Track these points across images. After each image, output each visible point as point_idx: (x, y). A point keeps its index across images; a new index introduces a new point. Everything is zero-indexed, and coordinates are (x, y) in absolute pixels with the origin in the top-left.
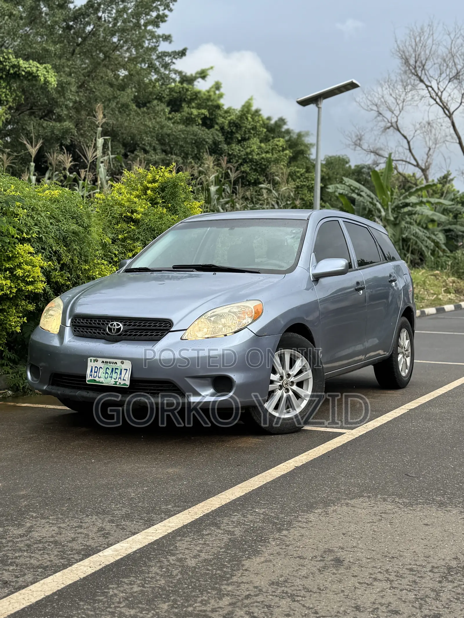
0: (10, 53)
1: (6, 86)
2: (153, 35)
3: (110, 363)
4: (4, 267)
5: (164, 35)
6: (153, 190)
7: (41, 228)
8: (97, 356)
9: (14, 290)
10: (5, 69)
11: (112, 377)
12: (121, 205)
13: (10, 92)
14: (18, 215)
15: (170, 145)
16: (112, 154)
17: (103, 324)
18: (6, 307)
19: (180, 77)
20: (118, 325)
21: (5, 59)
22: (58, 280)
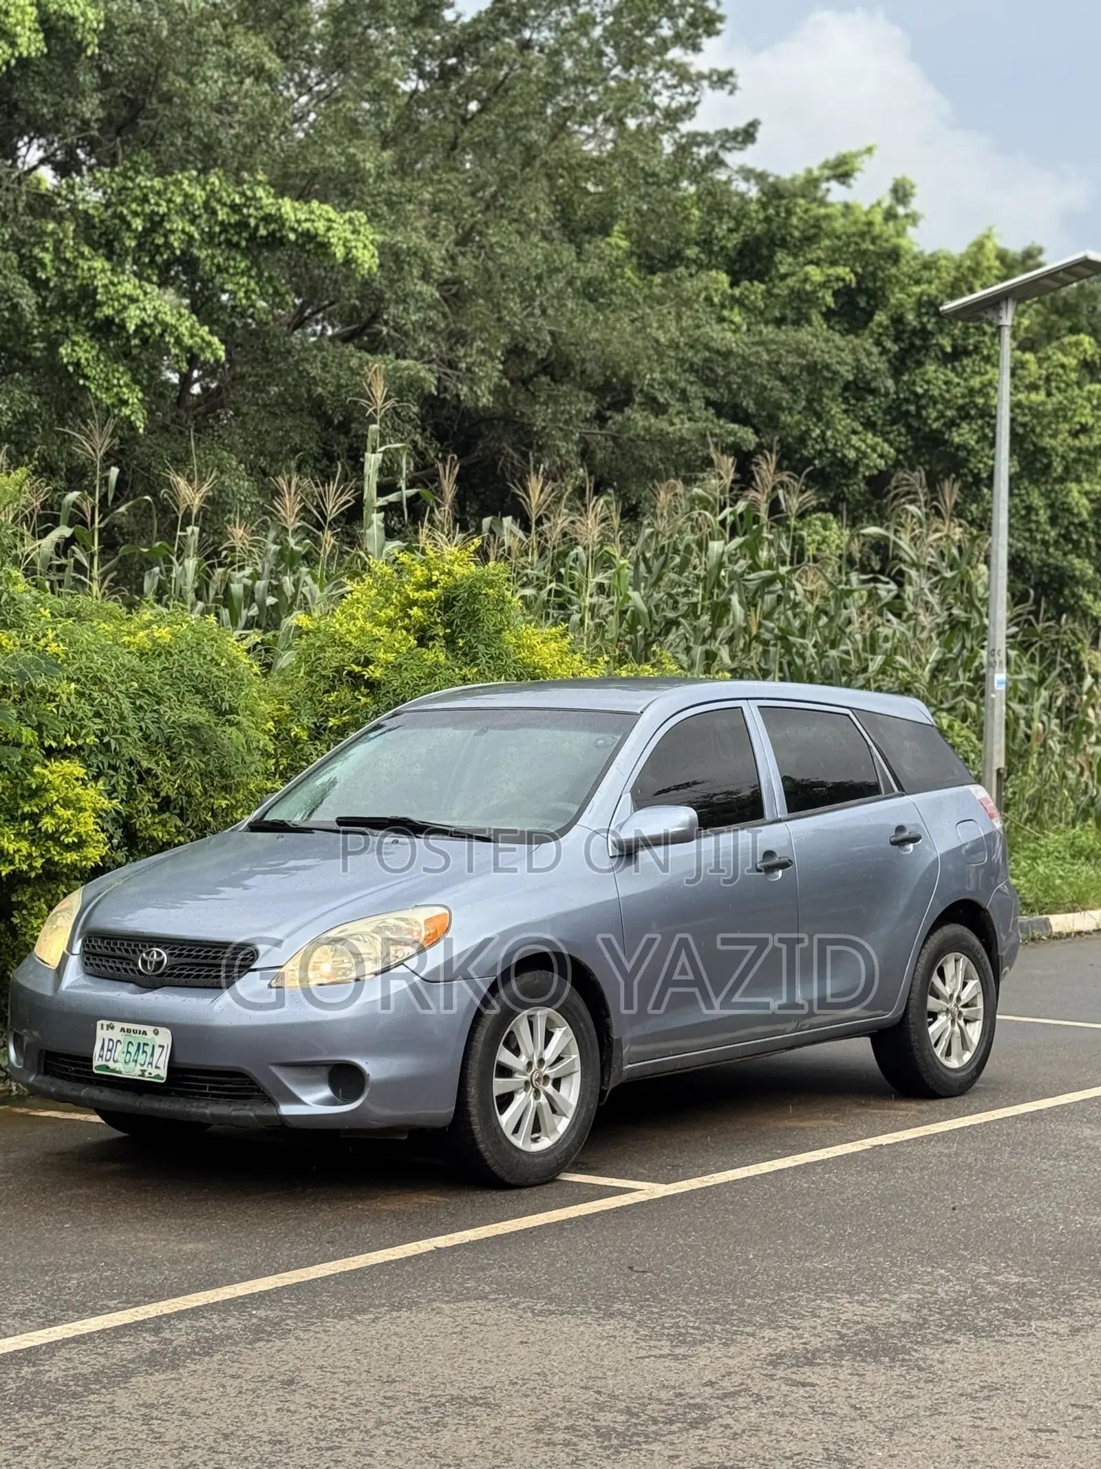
0: (259, 183)
1: (249, 269)
2: (683, 74)
3: (135, 1032)
4: (20, 812)
5: (713, 71)
6: (425, 604)
7: (107, 721)
8: (116, 1015)
9: (39, 863)
10: (247, 225)
11: (136, 1061)
12: (346, 646)
13: (257, 283)
14: (56, 695)
15: (729, 385)
16: (407, 488)
17: (134, 952)
18: (25, 899)
19: (761, 190)
20: (159, 954)
21: (248, 198)
22: (155, 834)
